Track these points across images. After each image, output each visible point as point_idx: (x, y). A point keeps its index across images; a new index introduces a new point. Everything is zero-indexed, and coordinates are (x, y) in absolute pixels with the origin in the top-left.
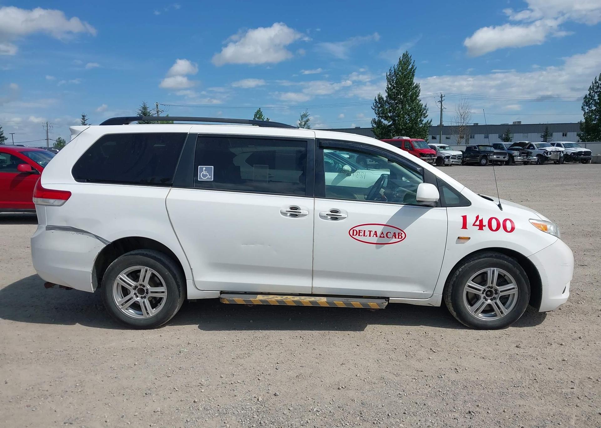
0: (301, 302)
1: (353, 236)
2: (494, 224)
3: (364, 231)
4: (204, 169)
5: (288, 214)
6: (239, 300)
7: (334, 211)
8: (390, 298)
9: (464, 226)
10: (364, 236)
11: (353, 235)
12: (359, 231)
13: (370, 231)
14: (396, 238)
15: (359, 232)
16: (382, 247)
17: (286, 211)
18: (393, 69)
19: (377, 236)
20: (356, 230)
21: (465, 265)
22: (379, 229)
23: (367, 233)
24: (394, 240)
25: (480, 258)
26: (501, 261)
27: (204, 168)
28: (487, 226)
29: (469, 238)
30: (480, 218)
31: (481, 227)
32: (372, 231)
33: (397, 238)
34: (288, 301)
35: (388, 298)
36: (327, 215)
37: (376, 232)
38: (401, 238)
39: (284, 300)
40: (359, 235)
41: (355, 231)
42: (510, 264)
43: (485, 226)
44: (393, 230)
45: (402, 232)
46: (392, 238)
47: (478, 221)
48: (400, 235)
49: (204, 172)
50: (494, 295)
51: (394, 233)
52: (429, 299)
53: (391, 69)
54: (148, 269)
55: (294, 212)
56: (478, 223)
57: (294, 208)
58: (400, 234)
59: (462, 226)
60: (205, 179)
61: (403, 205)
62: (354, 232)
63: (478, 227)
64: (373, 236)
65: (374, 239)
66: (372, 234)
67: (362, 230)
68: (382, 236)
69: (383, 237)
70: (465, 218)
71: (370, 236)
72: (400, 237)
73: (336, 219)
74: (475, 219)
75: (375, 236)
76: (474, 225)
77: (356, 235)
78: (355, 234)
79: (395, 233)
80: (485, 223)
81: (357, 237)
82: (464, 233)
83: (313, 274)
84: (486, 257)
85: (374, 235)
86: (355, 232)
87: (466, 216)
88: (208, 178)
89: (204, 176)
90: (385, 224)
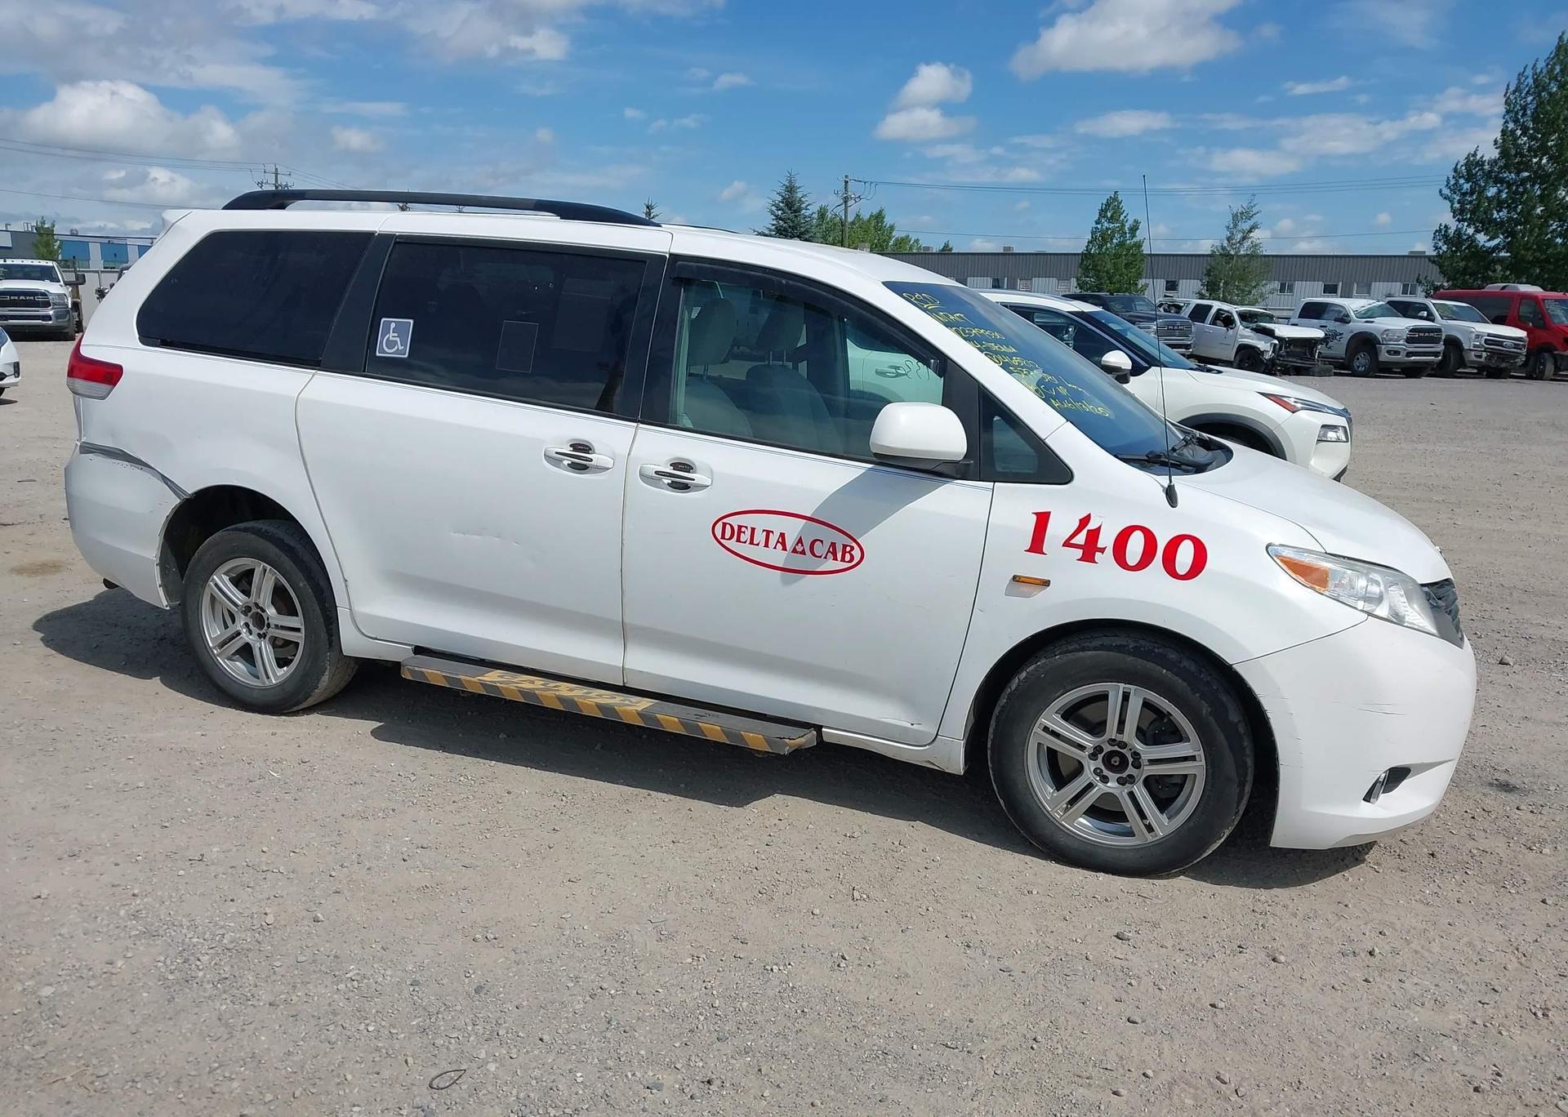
0: (576, 702)
1: (722, 541)
2: (1135, 547)
3: (753, 530)
4: (393, 325)
5: (565, 463)
6: (435, 673)
7: (680, 464)
8: (823, 729)
9: (1037, 545)
10: (752, 543)
11: (723, 537)
12: (740, 527)
13: (768, 533)
14: (835, 559)
15: (740, 532)
16: (795, 582)
17: (556, 453)
19: (784, 549)
20: (731, 526)
21: (1039, 663)
22: (793, 529)
23: (760, 537)
24: (831, 565)
25: (1083, 649)
26: (1150, 665)
27: (393, 322)
28: (1109, 551)
29: (1046, 583)
30: (1092, 526)
31: (1090, 551)
32: (773, 532)
33: (839, 556)
34: (546, 696)
35: (818, 728)
36: (656, 472)
37: (782, 535)
38: (850, 562)
39: (537, 692)
40: (738, 540)
41: (728, 525)
42: (1180, 681)
43: (1102, 550)
44: (829, 536)
45: (854, 544)
46: (825, 558)
47: (1084, 533)
48: (849, 552)
49: (392, 336)
50: (1130, 770)
51: (832, 543)
52: (927, 747)
53: (1525, 74)
54: (268, 570)
55: (580, 457)
56: (1081, 539)
57: (582, 447)
58: (848, 549)
59: (1028, 544)
60: (390, 353)
61: (870, 466)
62: (727, 531)
63: (1079, 553)
64: (775, 548)
65: (778, 557)
66: (773, 539)
67: (746, 527)
68: (799, 548)
69: (801, 553)
70: (1043, 519)
71: (766, 545)
72: (848, 557)
73: (685, 487)
74: (1077, 524)
75: (780, 546)
76: (1067, 544)
77: (730, 538)
78: (728, 535)
79: (833, 545)
80: (1107, 540)
81: (732, 544)
82: (1033, 566)
83: (625, 633)
84: (1102, 648)
85: (779, 544)
86: (729, 529)
87: (1050, 512)
88: (397, 352)
89: (391, 344)
90: (809, 516)
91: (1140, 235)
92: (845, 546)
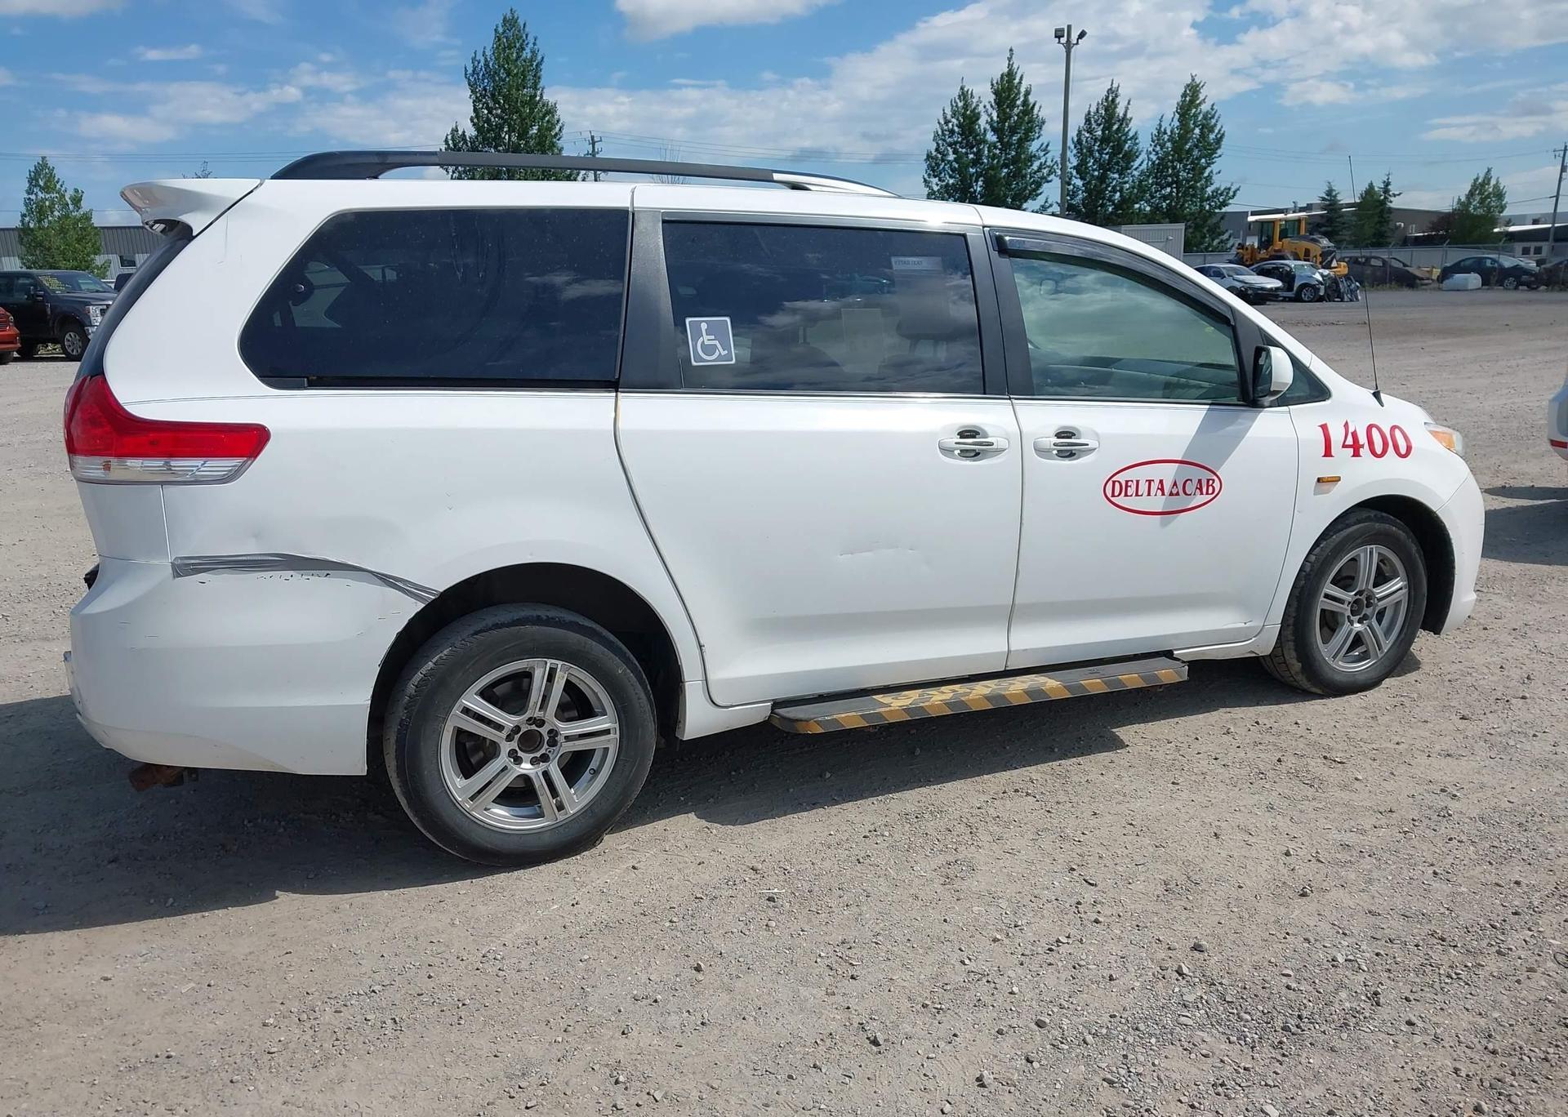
1: (1112, 499)
2: (1377, 440)
3: (1138, 482)
4: (704, 326)
5: (957, 452)
7: (1063, 432)
8: (1175, 652)
9: (1328, 453)
10: (1137, 495)
11: (1113, 496)
12: (1127, 482)
13: (1150, 482)
14: (1202, 493)
16: (1173, 520)
17: (956, 443)
18: (480, 57)
19: (1163, 494)
20: (1119, 482)
21: (1322, 545)
22: (1168, 473)
23: (1143, 488)
24: (1200, 499)
25: (1348, 526)
26: (1385, 526)
27: (704, 323)
28: (1366, 446)
29: (1338, 479)
30: (1351, 430)
31: (1356, 449)
32: (1153, 481)
33: (1205, 490)
35: (1171, 653)
37: (1161, 482)
38: (1212, 493)
40: (1126, 495)
41: (1117, 483)
42: (1400, 533)
43: (1362, 446)
44: (1197, 474)
45: (1215, 478)
46: (1194, 494)
47: (1349, 435)
48: (1211, 485)
49: (706, 339)
50: (1367, 610)
52: (1254, 639)
53: (477, 58)
54: (559, 666)
55: (974, 444)
56: (1350, 441)
57: (967, 433)
58: (1211, 482)
59: (1323, 452)
60: (710, 360)
61: (1207, 407)
62: (1116, 488)
63: (1351, 450)
64: (1156, 495)
65: (1158, 502)
66: (1154, 486)
67: (1132, 481)
68: (1174, 491)
69: (1175, 495)
71: (1149, 494)
72: (1210, 491)
73: (1071, 455)
74: (1343, 431)
75: (1159, 493)
76: (1344, 446)
77: (1118, 496)
78: (1116, 493)
79: (1200, 481)
80: (1363, 439)
81: (1121, 500)
82: (1327, 468)
83: (1011, 615)
84: (1359, 522)
85: (1159, 491)
86: (1117, 485)
87: (1327, 425)
88: (720, 358)
89: (708, 350)
90: (1180, 459)
91: (85, 206)
92: (1208, 481)
